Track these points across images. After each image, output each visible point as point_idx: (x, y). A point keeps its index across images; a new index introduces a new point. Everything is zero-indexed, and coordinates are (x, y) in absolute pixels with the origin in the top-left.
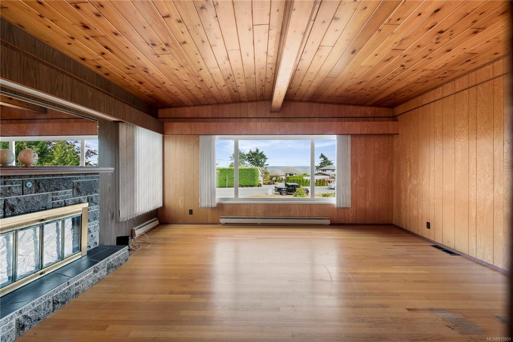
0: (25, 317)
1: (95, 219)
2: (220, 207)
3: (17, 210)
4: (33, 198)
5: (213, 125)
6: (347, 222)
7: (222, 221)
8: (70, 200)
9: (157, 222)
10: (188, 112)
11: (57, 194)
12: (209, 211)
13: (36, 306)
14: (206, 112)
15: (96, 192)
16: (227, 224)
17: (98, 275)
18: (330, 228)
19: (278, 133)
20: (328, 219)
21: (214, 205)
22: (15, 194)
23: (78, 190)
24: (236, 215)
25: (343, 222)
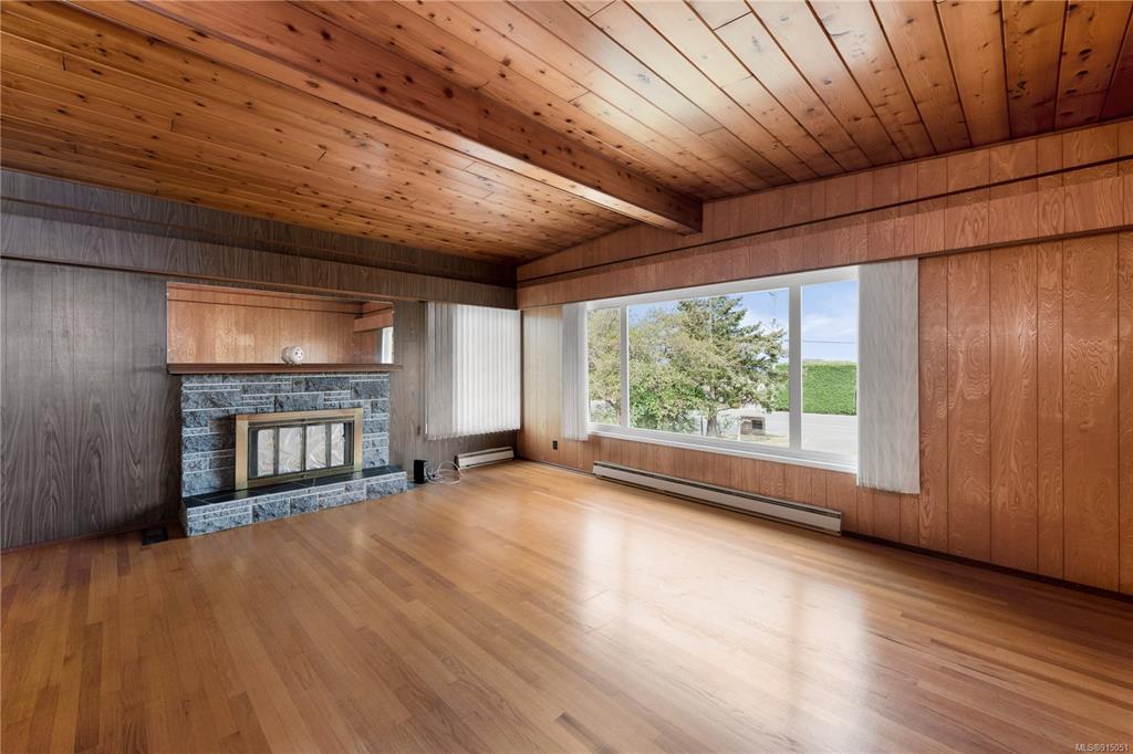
0: (260, 507)
1: (381, 430)
2: (595, 442)
3: (286, 407)
4: (301, 396)
5: (577, 283)
6: (910, 541)
7: (596, 470)
8: (346, 403)
9: (510, 454)
10: (550, 265)
11: (329, 395)
12: (580, 447)
13: (271, 501)
14: (573, 258)
15: (382, 396)
16: (604, 478)
17: (351, 494)
18: (839, 544)
19: (690, 283)
20: (839, 517)
21: (584, 437)
22: (284, 391)
23: (356, 392)
24: (621, 464)
25: (893, 536)
